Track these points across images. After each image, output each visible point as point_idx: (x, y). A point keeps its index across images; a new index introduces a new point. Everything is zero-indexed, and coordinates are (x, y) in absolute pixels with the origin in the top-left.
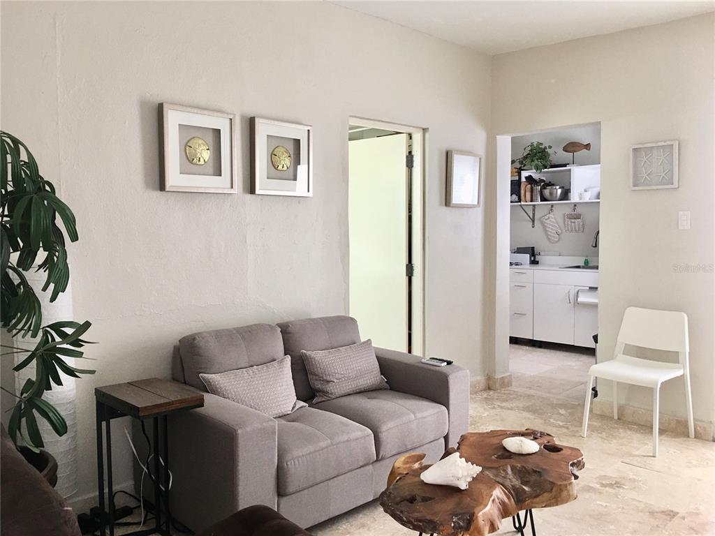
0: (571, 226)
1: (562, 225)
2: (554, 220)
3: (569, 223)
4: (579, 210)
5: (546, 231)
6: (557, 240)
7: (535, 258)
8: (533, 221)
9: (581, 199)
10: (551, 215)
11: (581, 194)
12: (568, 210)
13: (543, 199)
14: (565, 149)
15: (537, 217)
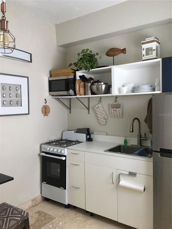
0: (114, 113)
1: (108, 113)
2: (102, 109)
3: (113, 111)
4: (119, 101)
5: (97, 117)
6: (104, 123)
7: (90, 136)
8: (88, 109)
9: (120, 92)
10: (100, 105)
11: (120, 89)
12: (112, 102)
13: (93, 93)
14: (108, 54)
15: (91, 106)
